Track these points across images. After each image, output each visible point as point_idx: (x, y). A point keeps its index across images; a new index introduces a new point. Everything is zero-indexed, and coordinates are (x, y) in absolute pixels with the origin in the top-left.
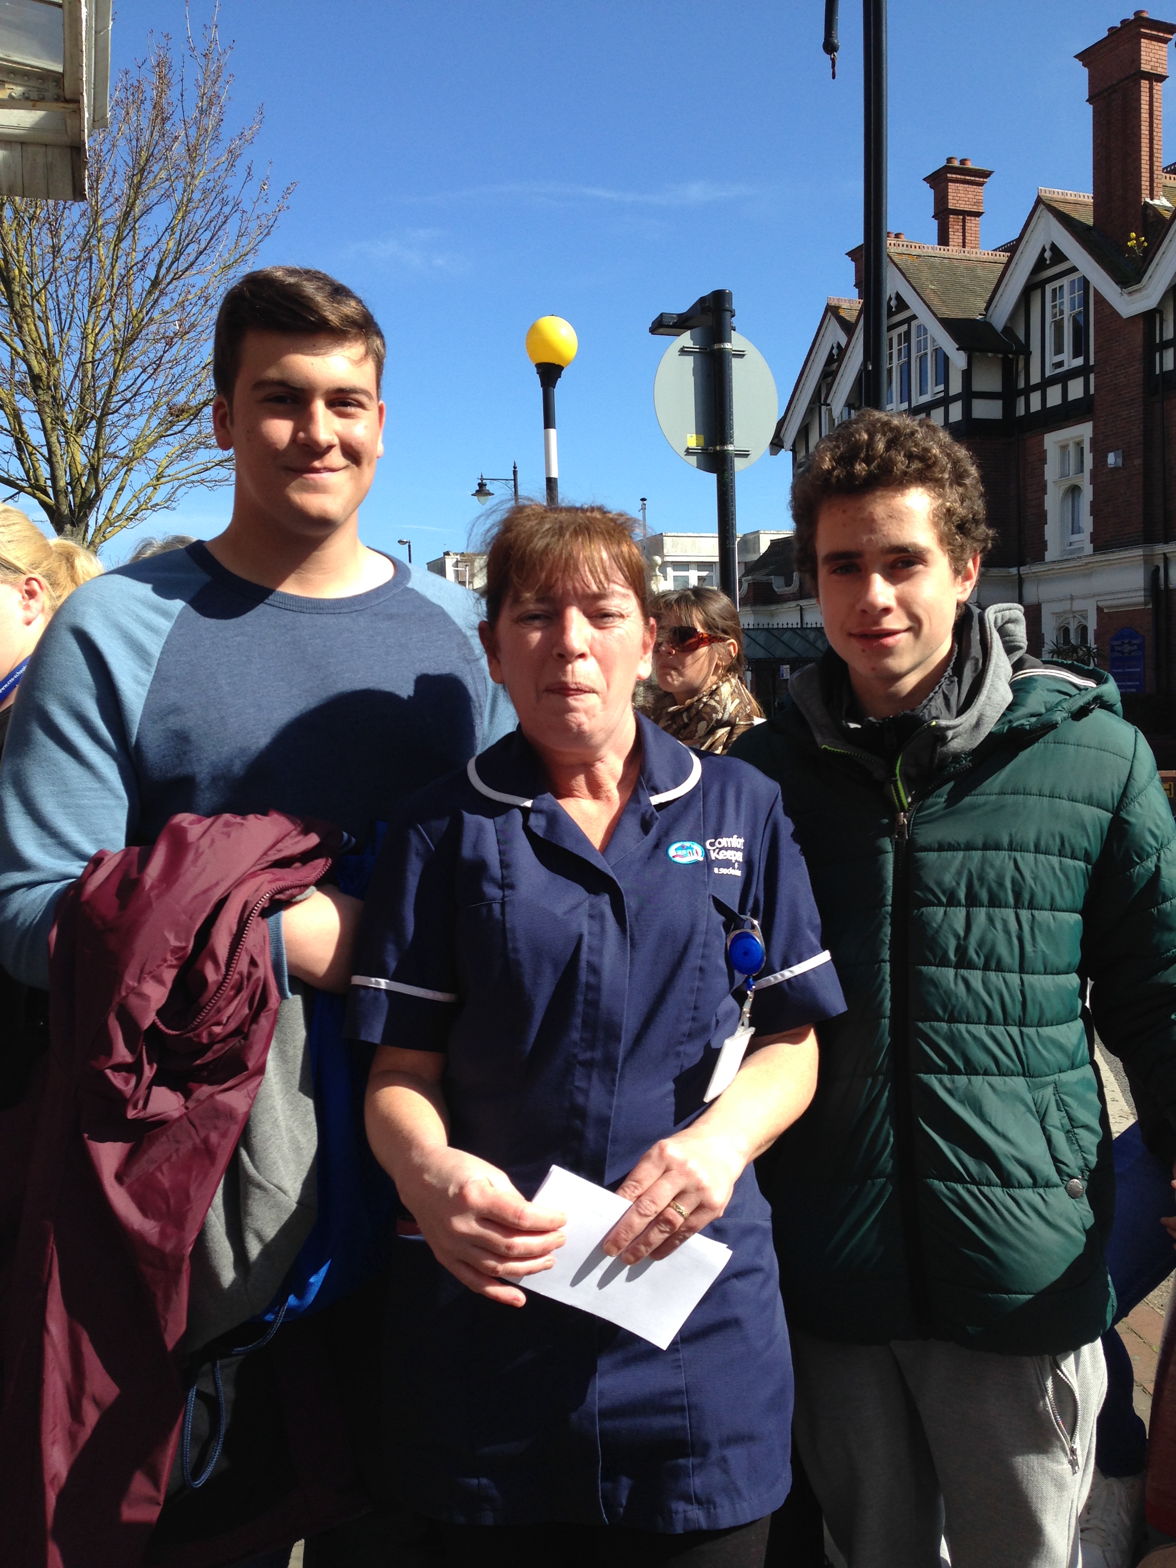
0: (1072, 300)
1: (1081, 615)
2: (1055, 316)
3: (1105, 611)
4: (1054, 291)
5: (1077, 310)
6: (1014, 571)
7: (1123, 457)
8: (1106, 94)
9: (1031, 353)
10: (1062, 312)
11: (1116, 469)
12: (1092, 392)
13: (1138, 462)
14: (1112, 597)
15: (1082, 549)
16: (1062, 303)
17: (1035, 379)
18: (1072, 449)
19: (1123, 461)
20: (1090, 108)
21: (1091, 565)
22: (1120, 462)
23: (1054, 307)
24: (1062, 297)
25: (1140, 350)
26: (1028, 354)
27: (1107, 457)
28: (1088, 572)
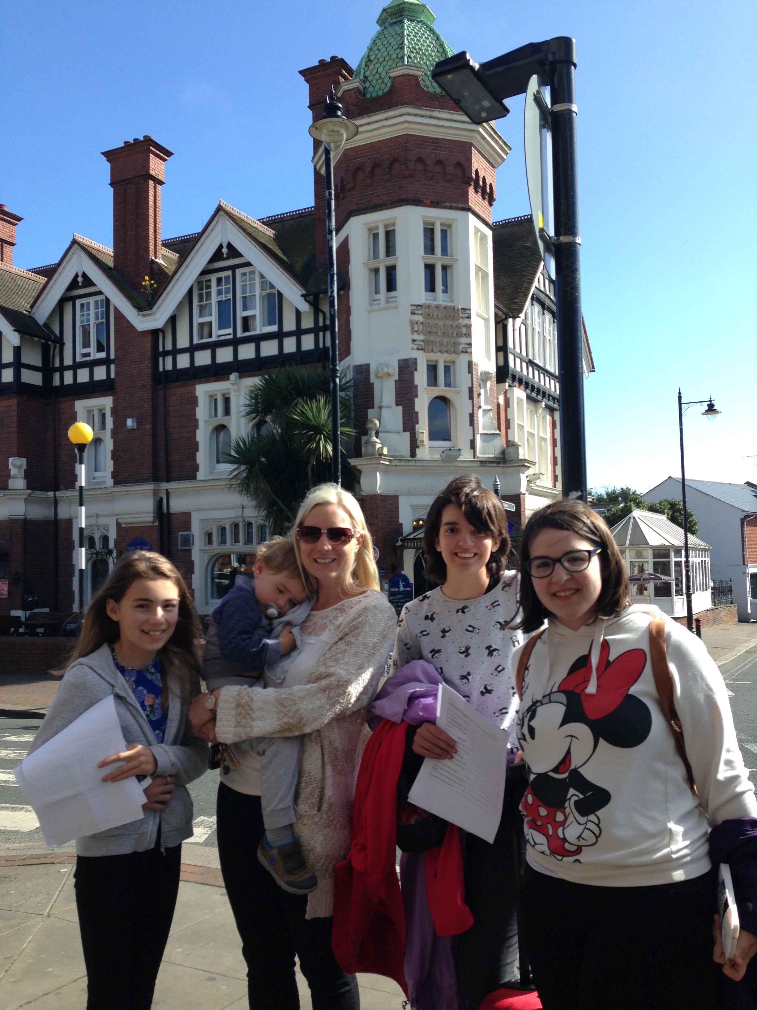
0: (97, 313)
1: (104, 529)
2: (83, 322)
3: (123, 526)
4: (82, 305)
5: (100, 321)
6: (51, 494)
7: (137, 422)
8: (124, 183)
9: (64, 344)
10: (88, 320)
11: (132, 430)
12: (113, 376)
13: (148, 427)
14: (128, 516)
15: (105, 482)
16: (89, 314)
17: (68, 361)
18: (96, 413)
19: (137, 425)
20: (111, 190)
21: (114, 494)
22: (135, 427)
23: (82, 316)
24: (88, 309)
25: (149, 354)
26: (62, 345)
27: (126, 421)
28: (111, 497)
